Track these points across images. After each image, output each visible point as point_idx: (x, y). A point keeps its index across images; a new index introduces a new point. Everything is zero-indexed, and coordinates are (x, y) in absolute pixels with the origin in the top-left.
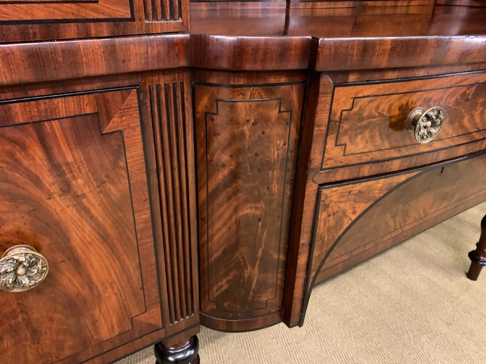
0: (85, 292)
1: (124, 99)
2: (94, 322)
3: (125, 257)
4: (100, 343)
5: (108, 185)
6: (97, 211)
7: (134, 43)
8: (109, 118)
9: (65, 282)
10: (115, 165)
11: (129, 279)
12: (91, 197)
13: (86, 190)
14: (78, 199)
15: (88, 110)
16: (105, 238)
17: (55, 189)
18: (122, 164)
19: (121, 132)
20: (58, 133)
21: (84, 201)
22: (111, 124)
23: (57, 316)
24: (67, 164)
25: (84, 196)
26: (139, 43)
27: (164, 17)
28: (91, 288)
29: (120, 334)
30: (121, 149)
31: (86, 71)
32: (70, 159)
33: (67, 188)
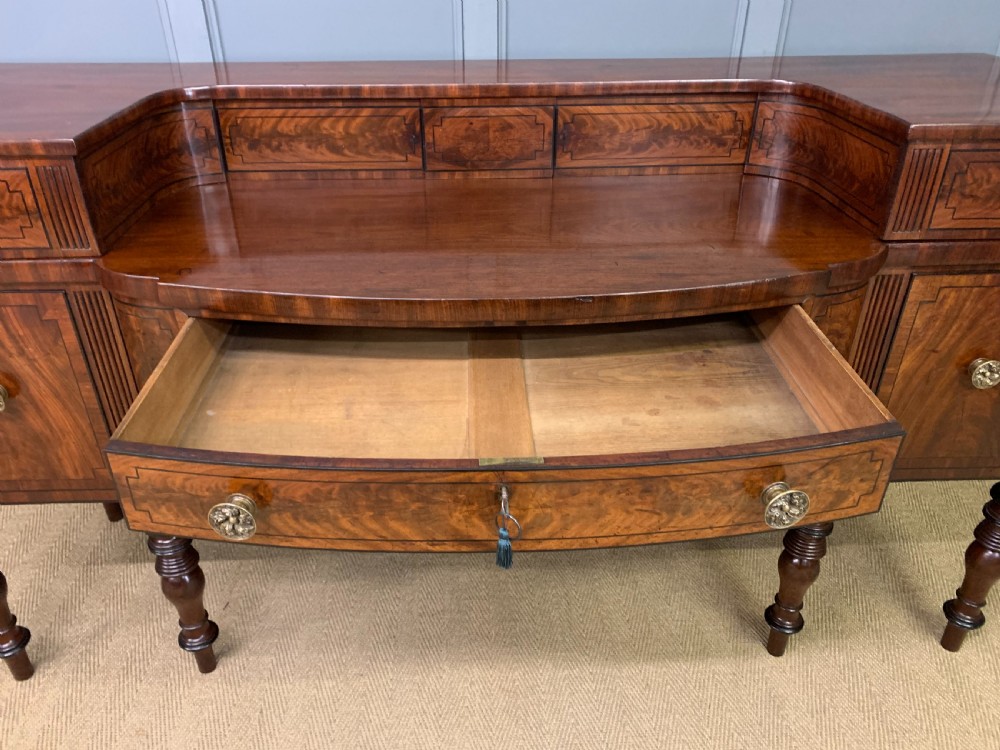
0: (48, 432)
1: (54, 299)
2: (60, 460)
3: (76, 415)
4: (68, 480)
5: (52, 357)
6: (47, 373)
7: (50, 264)
8: (46, 310)
9: (31, 421)
10: (55, 343)
11: (84, 434)
12: (40, 361)
13: (36, 357)
14: (31, 361)
15: (29, 303)
16: (57, 396)
17: (13, 351)
18: (61, 344)
19: (56, 321)
20: (11, 315)
21: (36, 364)
22: (47, 315)
23: (28, 443)
24: (19, 336)
25: (35, 360)
26: (56, 264)
27: (76, 246)
28: (51, 431)
29: (84, 479)
30: (59, 334)
31: (20, 280)
32: (21, 333)
33: (22, 353)
